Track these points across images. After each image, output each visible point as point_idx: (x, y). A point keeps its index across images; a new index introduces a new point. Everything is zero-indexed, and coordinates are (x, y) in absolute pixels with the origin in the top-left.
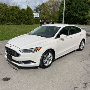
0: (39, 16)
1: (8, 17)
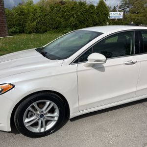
0: (121, 17)
1: (67, 20)
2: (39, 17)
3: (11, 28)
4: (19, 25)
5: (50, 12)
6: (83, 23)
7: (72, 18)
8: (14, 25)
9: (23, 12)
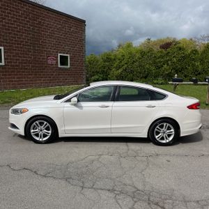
2: (126, 64)
3: (94, 75)
4: (103, 72)
5: (140, 58)
6: (180, 71)
7: (165, 66)
8: (97, 72)
9: (108, 59)
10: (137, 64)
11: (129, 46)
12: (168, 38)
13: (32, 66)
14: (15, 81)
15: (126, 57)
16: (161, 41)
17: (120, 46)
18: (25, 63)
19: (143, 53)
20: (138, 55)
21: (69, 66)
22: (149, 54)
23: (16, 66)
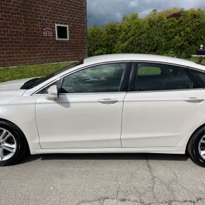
1: (170, 40)
2: (133, 35)
3: (97, 49)
4: (107, 45)
5: (148, 29)
7: (177, 37)
8: (101, 46)
9: (113, 31)
10: (145, 35)
11: (135, 17)
12: (175, 8)
13: (24, 39)
14: (4, 57)
15: (133, 27)
16: (167, 11)
17: (124, 18)
18: (15, 35)
19: (151, 23)
20: (146, 25)
21: (68, 39)
22: (159, 24)
23: (5, 38)
